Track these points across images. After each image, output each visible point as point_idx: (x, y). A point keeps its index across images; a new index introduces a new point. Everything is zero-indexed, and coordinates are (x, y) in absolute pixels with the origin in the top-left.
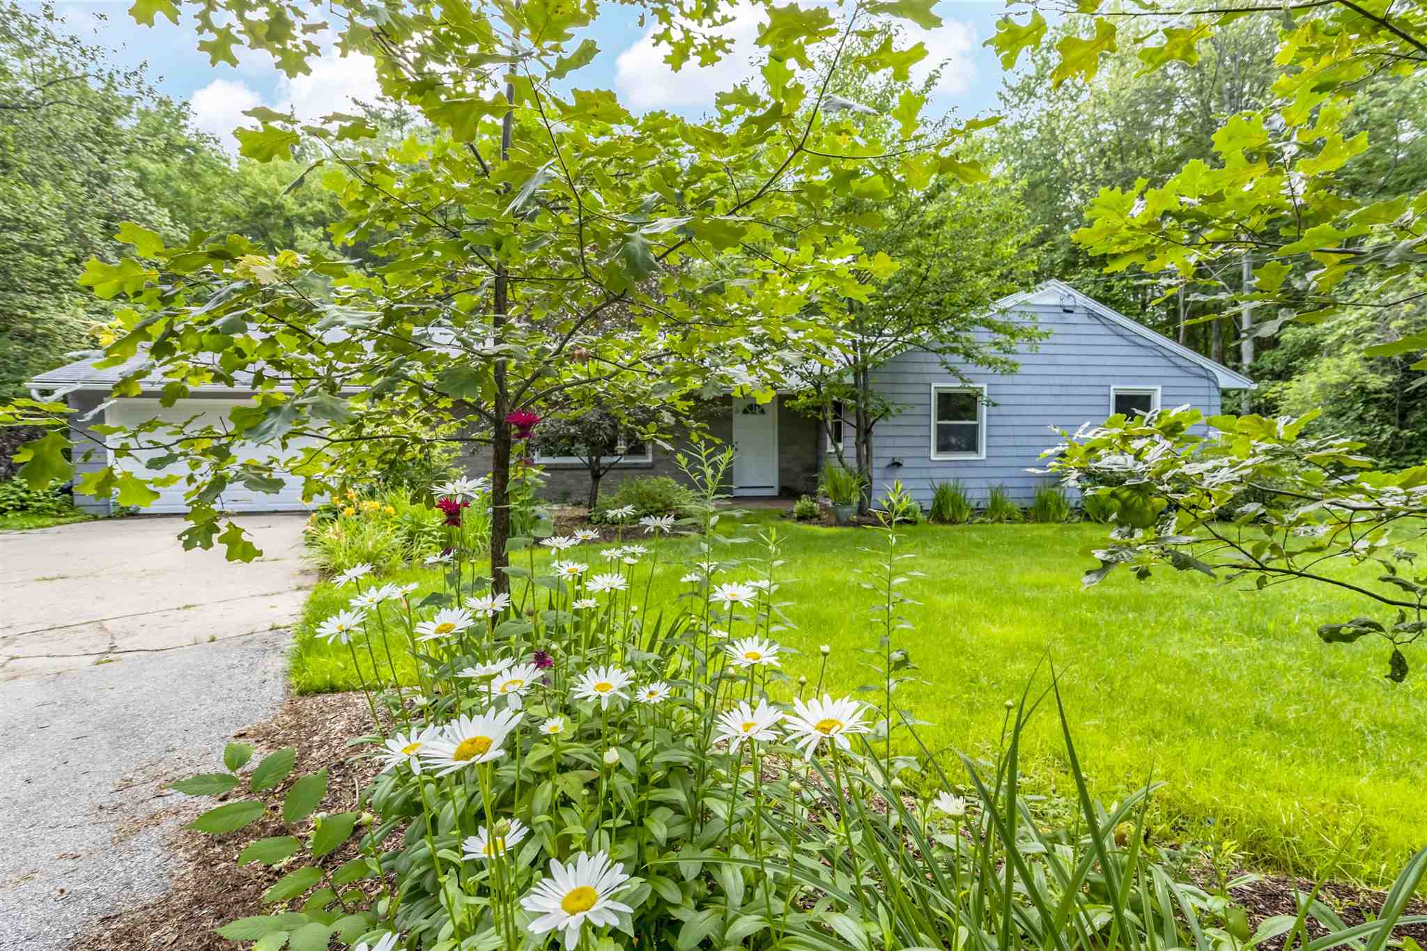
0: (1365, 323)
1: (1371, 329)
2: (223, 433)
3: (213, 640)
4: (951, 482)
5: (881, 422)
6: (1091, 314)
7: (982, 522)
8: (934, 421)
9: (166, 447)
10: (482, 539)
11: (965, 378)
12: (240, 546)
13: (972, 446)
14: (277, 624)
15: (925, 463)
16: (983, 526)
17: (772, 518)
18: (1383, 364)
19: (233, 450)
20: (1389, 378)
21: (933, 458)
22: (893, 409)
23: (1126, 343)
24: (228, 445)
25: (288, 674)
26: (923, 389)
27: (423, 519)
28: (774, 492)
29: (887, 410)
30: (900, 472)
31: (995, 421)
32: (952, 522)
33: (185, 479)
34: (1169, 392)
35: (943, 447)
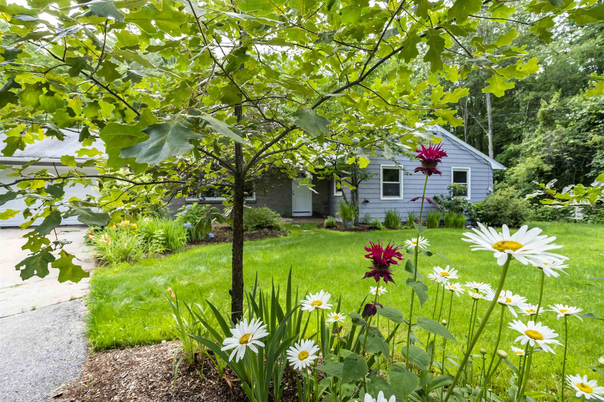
0: (540, 143)
1: (543, 146)
2: (55, 176)
3: (34, 309)
4: (393, 210)
5: (363, 182)
6: (443, 135)
7: (406, 228)
8: (382, 182)
9: (6, 186)
10: (183, 240)
11: (397, 162)
12: (70, 269)
13: (397, 194)
14: (74, 297)
15: (378, 201)
16: (406, 230)
17: (314, 227)
18: (548, 160)
19: (65, 188)
20: (552, 166)
21: (381, 199)
22: (369, 175)
23: (456, 148)
24: (62, 185)
25: (87, 335)
26: (377, 167)
27: (154, 230)
28: (310, 214)
29: (366, 176)
30: (368, 205)
31: (407, 182)
32: (394, 228)
33: (21, 213)
34: (474, 170)
35: (385, 194)
